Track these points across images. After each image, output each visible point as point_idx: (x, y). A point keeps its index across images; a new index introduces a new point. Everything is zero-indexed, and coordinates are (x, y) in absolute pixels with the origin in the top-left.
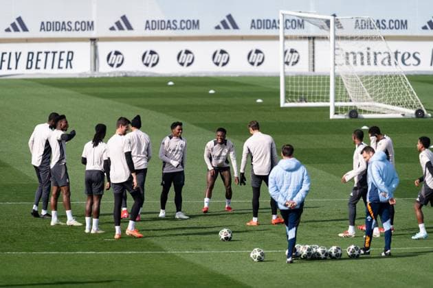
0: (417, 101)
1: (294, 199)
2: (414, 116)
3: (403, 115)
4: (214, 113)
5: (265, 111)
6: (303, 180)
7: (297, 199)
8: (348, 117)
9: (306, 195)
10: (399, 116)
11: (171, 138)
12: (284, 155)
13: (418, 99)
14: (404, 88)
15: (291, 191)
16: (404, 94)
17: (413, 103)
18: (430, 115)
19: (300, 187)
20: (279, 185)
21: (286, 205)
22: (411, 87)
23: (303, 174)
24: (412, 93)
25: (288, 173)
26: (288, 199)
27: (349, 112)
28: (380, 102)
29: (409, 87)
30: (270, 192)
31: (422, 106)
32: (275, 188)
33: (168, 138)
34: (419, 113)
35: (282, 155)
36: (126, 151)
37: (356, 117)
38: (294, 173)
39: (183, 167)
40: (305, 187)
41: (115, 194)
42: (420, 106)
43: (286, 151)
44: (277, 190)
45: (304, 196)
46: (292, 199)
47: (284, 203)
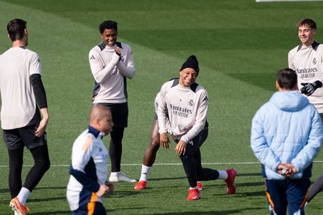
1: (294, 161)
4: (142, 13)
5: (229, 8)
6: (310, 129)
7: (299, 162)
9: (315, 157)
11: (102, 47)
12: (282, 87)
15: (288, 147)
19: (304, 142)
20: (268, 135)
21: (277, 170)
23: (312, 119)
25: (285, 113)
26: (284, 160)
30: (253, 147)
32: (261, 140)
33: (97, 48)
35: (277, 85)
36: (32, 72)
38: (295, 114)
39: (126, 97)
40: (314, 142)
41: (9, 151)
43: (285, 80)
44: (265, 143)
45: (311, 157)
46: (290, 160)
47: (275, 166)
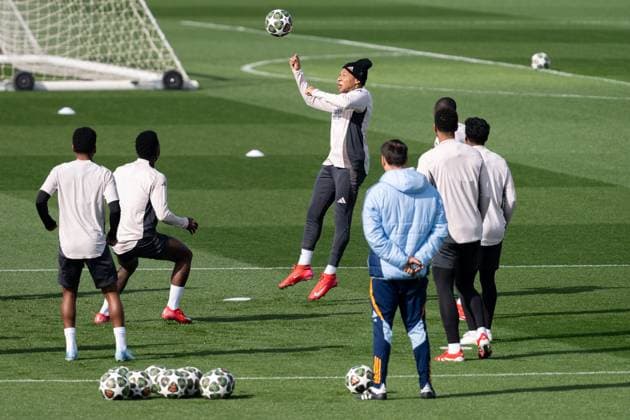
0: (166, 52)
2: (160, 86)
3: (135, 83)
8: (11, 89)
10: (126, 85)
13: (170, 49)
14: (137, 23)
16: (136, 36)
17: (155, 56)
18: (195, 83)
22: (153, 21)
24: (155, 34)
27: (12, 77)
28: (73, 56)
29: (148, 22)
31: (178, 63)
34: (172, 80)
37: (31, 87)
42: (172, 63)
